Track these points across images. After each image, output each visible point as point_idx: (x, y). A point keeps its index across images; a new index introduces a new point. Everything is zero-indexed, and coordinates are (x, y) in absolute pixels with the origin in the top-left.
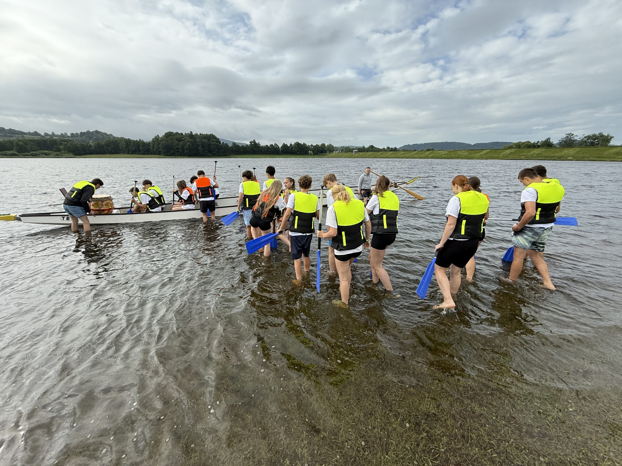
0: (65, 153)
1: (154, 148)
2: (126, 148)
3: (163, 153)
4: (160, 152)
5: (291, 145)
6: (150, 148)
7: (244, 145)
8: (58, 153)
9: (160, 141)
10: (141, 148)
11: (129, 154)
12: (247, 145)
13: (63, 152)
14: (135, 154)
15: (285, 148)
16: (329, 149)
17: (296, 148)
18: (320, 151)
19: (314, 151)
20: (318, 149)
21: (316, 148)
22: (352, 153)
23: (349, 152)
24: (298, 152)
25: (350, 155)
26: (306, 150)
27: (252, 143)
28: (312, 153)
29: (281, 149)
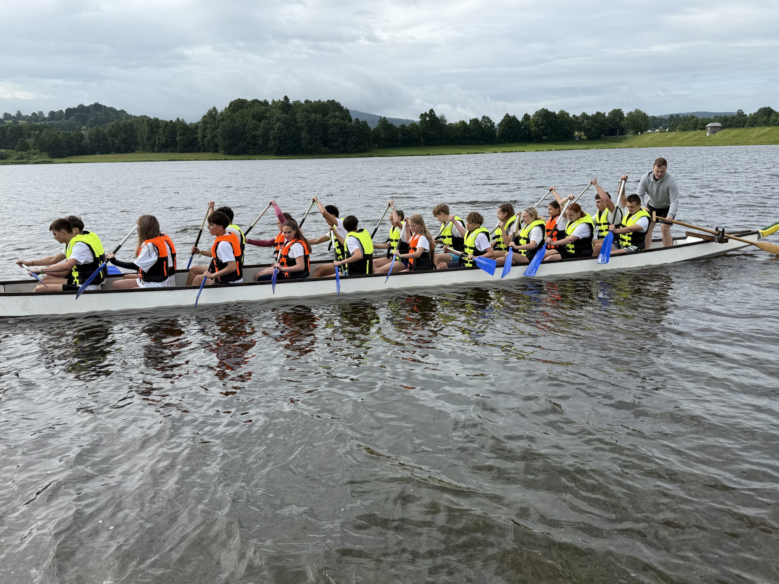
0: (35, 154)
1: (204, 137)
2: (149, 139)
3: (224, 148)
4: (217, 146)
5: (526, 117)
6: (196, 139)
7: (407, 125)
8: (23, 153)
9: (219, 121)
10: (178, 139)
11: (153, 151)
12: (413, 124)
13: (33, 150)
14: (166, 152)
15: (511, 127)
16: (634, 123)
17: (538, 125)
18: (608, 129)
19: (589, 129)
20: (602, 124)
21: (597, 122)
22: (702, 132)
23: (695, 130)
24: (544, 135)
25: (697, 137)
26: (568, 128)
27: (425, 119)
28: (585, 137)
29: (499, 129)
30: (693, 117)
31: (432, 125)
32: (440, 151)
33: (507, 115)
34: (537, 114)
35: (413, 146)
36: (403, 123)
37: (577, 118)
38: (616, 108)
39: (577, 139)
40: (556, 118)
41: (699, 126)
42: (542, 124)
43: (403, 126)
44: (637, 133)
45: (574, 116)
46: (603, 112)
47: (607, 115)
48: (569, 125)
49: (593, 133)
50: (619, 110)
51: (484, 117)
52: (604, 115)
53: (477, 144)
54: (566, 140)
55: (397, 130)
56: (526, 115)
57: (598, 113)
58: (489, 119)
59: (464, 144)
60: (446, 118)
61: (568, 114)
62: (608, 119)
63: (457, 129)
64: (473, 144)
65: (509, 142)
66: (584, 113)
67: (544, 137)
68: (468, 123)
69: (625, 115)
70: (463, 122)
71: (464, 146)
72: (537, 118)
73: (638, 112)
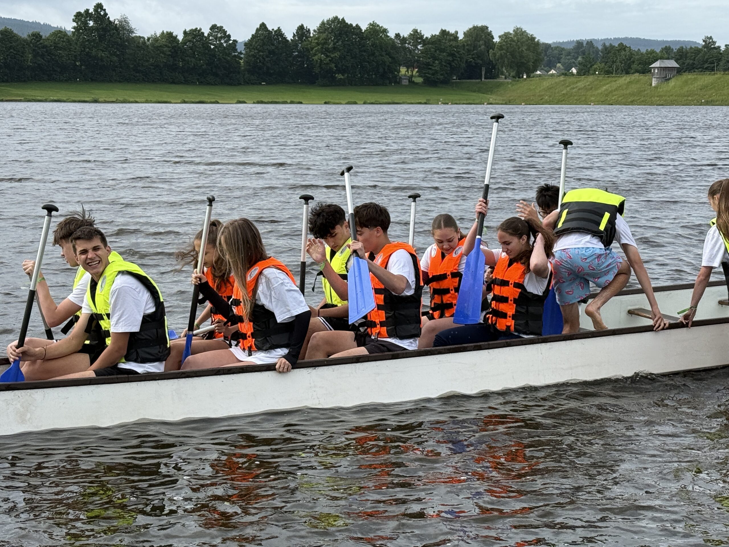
5: (302, 31)
7: (45, 34)
12: (60, 33)
15: (271, 52)
16: (513, 55)
17: (327, 50)
18: (463, 65)
19: (428, 64)
20: (452, 55)
21: (442, 51)
22: (643, 78)
23: (627, 73)
24: (339, 71)
25: (634, 88)
26: (387, 59)
27: (86, 24)
28: (420, 80)
29: (246, 54)
30: (622, 47)
31: (102, 38)
32: (120, 93)
33: (263, 26)
34: (324, 27)
35: (60, 81)
36: (36, 30)
37: (404, 40)
38: (480, 25)
39: (405, 82)
40: (362, 38)
41: (635, 66)
42: (335, 48)
43: (37, 36)
44: (519, 75)
45: (398, 35)
46: (452, 31)
47: (461, 36)
48: (388, 54)
49: (436, 72)
50: (484, 29)
51: (214, 27)
52: (455, 37)
53: (201, 83)
54: (384, 84)
55: (24, 43)
56: (301, 28)
57: (444, 32)
58: (225, 32)
59: (173, 83)
60: (133, 25)
61: (385, 31)
62: (463, 45)
63: (157, 48)
64: (193, 83)
65: (269, 83)
66: (415, 31)
67: (339, 76)
68: (180, 37)
69: (496, 39)
70: (170, 34)
71: (173, 86)
72: (324, 36)
73: (520, 33)
